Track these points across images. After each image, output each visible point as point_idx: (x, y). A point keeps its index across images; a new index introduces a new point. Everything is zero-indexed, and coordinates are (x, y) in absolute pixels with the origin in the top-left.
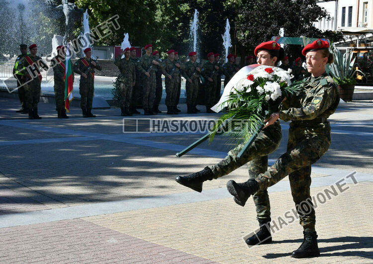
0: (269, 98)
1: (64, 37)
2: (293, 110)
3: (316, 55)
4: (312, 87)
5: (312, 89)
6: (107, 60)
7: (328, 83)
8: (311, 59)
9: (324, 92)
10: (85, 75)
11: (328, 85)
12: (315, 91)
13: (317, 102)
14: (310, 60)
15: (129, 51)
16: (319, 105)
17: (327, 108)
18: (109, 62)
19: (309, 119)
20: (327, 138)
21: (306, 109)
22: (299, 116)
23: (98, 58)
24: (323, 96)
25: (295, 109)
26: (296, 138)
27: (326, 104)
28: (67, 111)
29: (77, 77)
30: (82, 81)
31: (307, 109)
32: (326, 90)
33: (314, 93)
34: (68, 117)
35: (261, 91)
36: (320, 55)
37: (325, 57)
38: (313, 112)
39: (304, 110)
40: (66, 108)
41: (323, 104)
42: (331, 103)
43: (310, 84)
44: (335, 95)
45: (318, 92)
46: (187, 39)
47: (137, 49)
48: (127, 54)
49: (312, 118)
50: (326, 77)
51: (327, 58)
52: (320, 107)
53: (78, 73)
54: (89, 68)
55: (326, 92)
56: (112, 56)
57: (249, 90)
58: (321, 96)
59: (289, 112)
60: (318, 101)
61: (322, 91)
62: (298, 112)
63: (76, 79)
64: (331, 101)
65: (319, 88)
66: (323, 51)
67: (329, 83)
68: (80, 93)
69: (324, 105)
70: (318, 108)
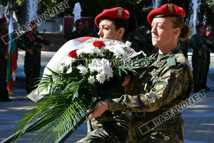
0: (94, 81)
1: (7, 7)
2: (127, 98)
3: (165, 23)
4: (157, 68)
5: (157, 71)
6: (55, 33)
7: (177, 63)
8: (158, 28)
9: (170, 75)
10: (31, 51)
11: (177, 65)
12: (160, 73)
13: (160, 89)
14: (156, 29)
15: (81, 23)
16: (161, 92)
17: (175, 96)
18: (58, 36)
19: (149, 111)
20: (177, 136)
21: (144, 97)
22: (134, 106)
23: (45, 31)
24: (168, 80)
25: (130, 97)
26: (137, 136)
27: (173, 91)
28: (10, 93)
29: (22, 53)
30: (27, 58)
31: (146, 98)
32: (174, 72)
33: (159, 76)
34: (10, 100)
35: (84, 71)
36: (170, 24)
37: (176, 27)
38: (154, 101)
39: (142, 98)
40: (8, 89)
41: (167, 91)
42: (180, 90)
43: (155, 64)
44: (186, 79)
45: (163, 75)
46: (147, 7)
47: (88, 20)
48: (79, 27)
49: (152, 109)
50: (176, 55)
51: (178, 29)
52: (163, 95)
53: (23, 49)
54: (35, 43)
55: (173, 75)
56: (61, 28)
57: (70, 71)
58: (166, 80)
59: (121, 101)
60: (162, 86)
61: (168, 74)
62: (133, 101)
63: (21, 55)
64: (180, 87)
65: (165, 69)
66: (174, 19)
67: (179, 63)
68: (25, 72)
69: (169, 92)
70: (161, 96)
